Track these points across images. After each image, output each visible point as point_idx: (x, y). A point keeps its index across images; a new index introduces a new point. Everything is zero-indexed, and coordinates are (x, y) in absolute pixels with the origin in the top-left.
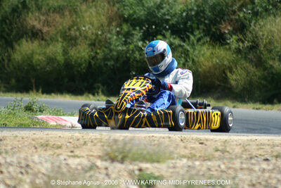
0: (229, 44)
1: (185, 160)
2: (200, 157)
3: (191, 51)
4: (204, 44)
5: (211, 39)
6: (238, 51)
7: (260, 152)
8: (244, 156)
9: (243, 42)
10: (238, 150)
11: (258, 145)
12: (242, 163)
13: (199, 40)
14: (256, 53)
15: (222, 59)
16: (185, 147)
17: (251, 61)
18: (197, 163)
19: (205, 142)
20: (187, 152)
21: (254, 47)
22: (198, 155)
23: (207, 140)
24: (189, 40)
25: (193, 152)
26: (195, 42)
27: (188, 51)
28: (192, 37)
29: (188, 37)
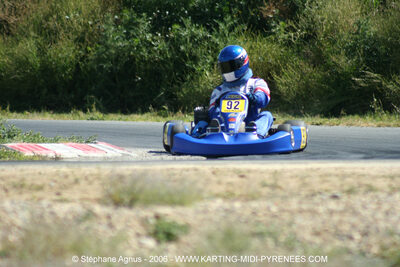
0: (274, 33)
1: (219, 202)
2: (241, 196)
3: (221, 44)
4: (239, 34)
5: (249, 27)
6: (288, 44)
7: (326, 186)
8: (303, 193)
9: (295, 31)
10: (293, 184)
11: (321, 176)
12: (300, 203)
13: (231, 29)
14: (313, 45)
15: (266, 55)
16: (219, 183)
17: (306, 57)
18: (237, 205)
19: (247, 174)
20: (221, 189)
21: (310, 37)
22: (238, 192)
23: (249, 171)
24: (218, 30)
25: (231, 188)
26: (227, 32)
27: (217, 45)
28: (222, 26)
29: (217, 26)
